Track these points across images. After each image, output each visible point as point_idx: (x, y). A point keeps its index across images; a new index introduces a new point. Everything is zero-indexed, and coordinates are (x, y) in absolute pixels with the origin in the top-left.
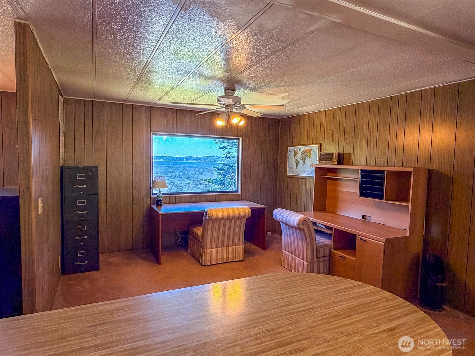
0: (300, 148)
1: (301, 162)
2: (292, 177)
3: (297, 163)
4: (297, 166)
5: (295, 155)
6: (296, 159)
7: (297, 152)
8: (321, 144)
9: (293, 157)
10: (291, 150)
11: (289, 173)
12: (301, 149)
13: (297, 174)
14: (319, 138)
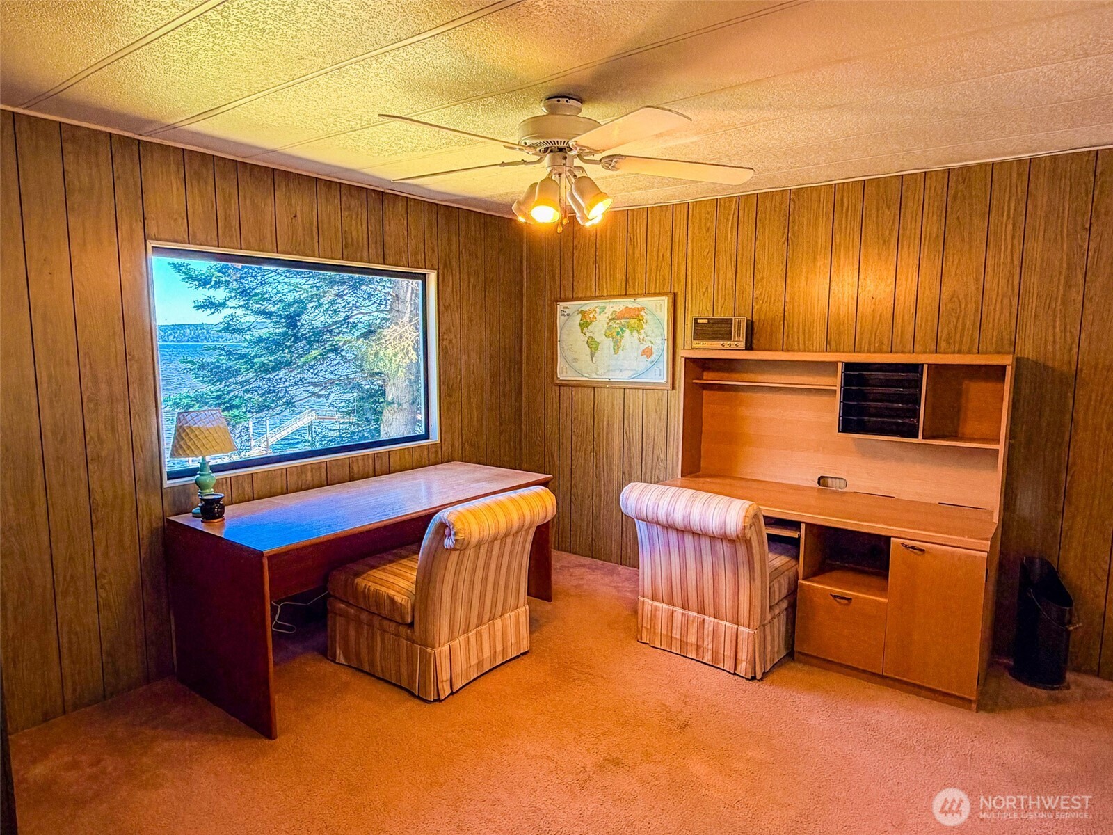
0: (604, 305)
1: (606, 344)
2: (572, 386)
3: (593, 345)
4: (592, 355)
5: (584, 325)
6: (588, 335)
7: (591, 316)
8: (675, 295)
9: (579, 328)
10: (568, 311)
11: (564, 373)
12: (605, 308)
13: (594, 377)
14: (667, 277)
